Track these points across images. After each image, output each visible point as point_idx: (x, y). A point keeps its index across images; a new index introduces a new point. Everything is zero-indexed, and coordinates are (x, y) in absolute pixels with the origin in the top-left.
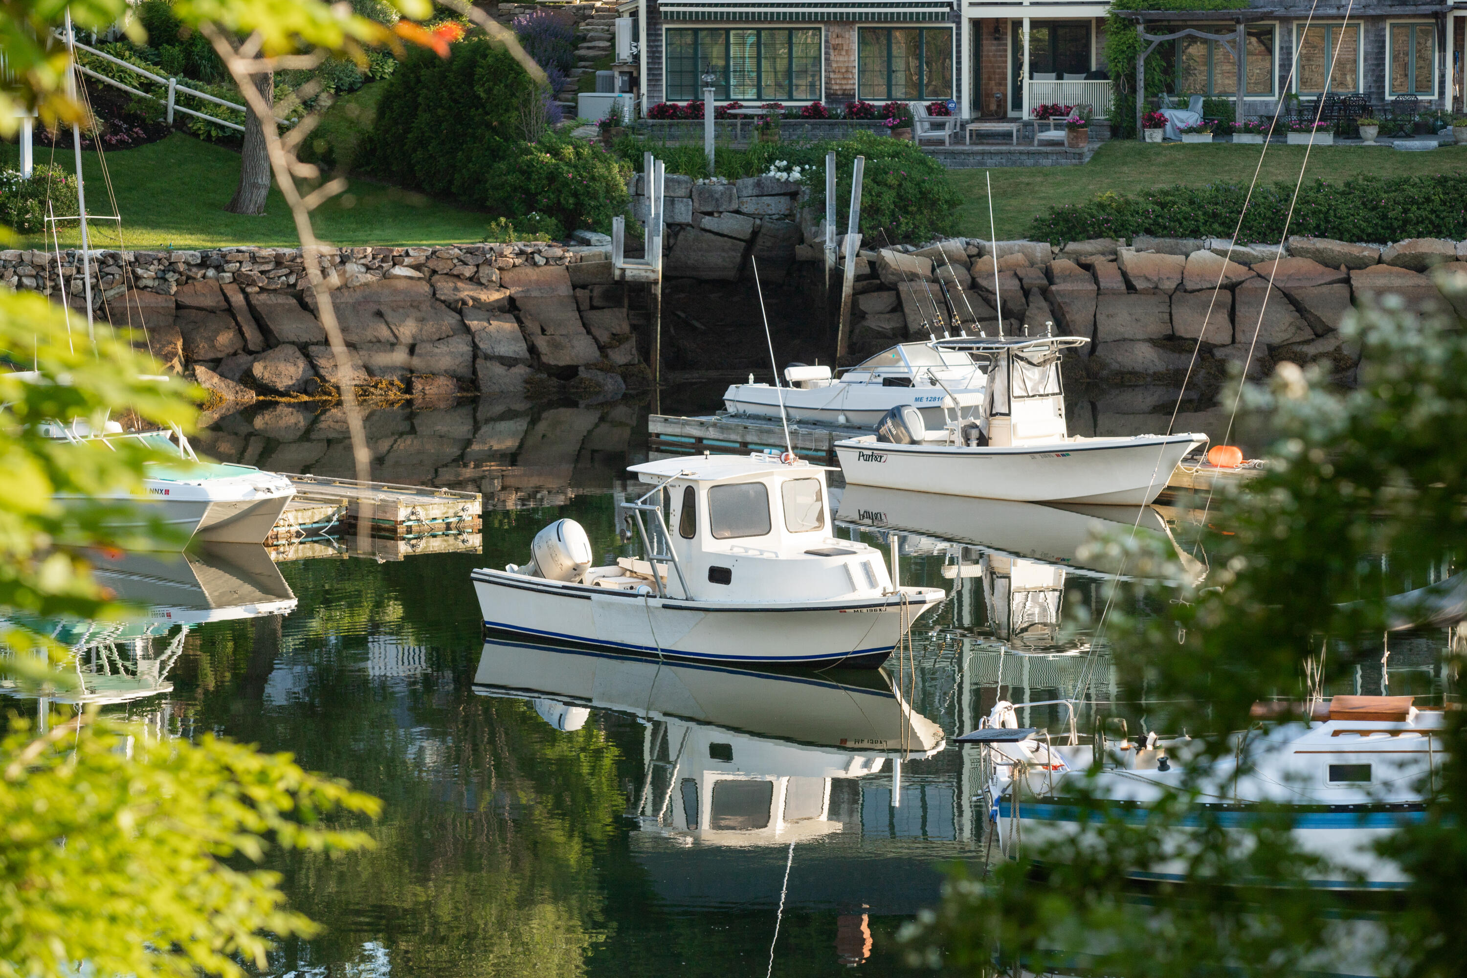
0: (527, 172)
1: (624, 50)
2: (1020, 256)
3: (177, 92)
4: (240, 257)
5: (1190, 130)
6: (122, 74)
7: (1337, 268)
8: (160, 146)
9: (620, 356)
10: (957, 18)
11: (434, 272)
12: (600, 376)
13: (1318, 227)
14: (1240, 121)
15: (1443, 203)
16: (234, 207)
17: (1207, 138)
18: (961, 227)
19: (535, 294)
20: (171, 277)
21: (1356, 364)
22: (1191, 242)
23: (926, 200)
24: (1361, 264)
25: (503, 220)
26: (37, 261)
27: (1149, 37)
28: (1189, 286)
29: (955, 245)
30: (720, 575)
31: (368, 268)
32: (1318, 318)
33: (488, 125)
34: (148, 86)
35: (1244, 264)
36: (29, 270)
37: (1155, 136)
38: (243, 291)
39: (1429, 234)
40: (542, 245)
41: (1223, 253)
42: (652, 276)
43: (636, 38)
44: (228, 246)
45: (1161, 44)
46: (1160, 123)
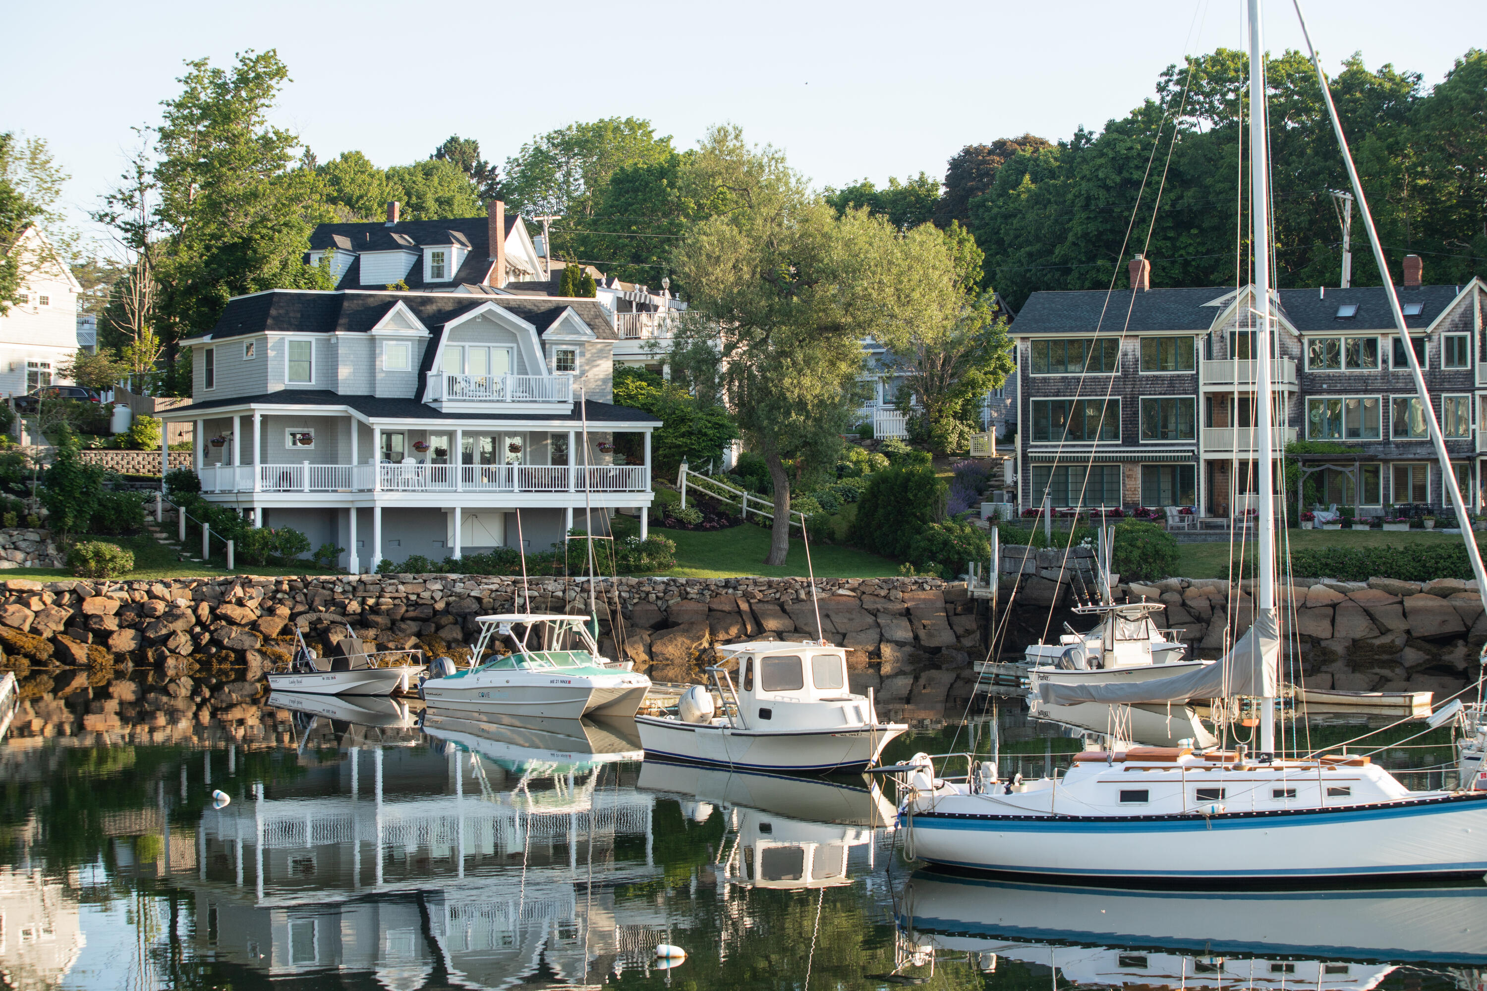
0: (931, 540)
1: (1009, 479)
2: (1212, 588)
3: (748, 500)
4: (747, 582)
5: (1328, 523)
6: (720, 491)
7: (1396, 595)
8: (735, 530)
9: (967, 642)
10: (1197, 459)
11: (864, 593)
12: (954, 653)
13: (1386, 572)
14: (1357, 518)
15: (1459, 558)
16: (767, 561)
17: (1339, 527)
18: (1181, 571)
19: (922, 606)
20: (707, 593)
21: (1402, 650)
22: (1312, 580)
23: (1158, 555)
24: (1410, 593)
25: (908, 564)
26: (630, 583)
27: (1305, 469)
28: (1309, 605)
29: (1174, 581)
30: (765, 714)
31: (824, 590)
32: (1382, 624)
33: (915, 516)
34: (734, 497)
35: (1343, 593)
36: (625, 588)
37: (1308, 526)
38: (748, 602)
39: (1450, 576)
40: (929, 579)
41: (1331, 587)
42: (990, 596)
43: (1016, 472)
44: (740, 576)
45: (1312, 473)
46: (1311, 518)
